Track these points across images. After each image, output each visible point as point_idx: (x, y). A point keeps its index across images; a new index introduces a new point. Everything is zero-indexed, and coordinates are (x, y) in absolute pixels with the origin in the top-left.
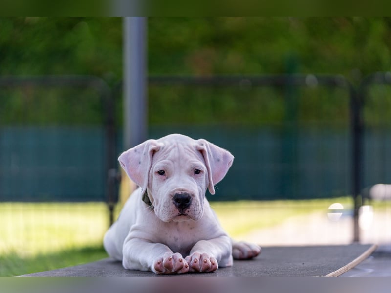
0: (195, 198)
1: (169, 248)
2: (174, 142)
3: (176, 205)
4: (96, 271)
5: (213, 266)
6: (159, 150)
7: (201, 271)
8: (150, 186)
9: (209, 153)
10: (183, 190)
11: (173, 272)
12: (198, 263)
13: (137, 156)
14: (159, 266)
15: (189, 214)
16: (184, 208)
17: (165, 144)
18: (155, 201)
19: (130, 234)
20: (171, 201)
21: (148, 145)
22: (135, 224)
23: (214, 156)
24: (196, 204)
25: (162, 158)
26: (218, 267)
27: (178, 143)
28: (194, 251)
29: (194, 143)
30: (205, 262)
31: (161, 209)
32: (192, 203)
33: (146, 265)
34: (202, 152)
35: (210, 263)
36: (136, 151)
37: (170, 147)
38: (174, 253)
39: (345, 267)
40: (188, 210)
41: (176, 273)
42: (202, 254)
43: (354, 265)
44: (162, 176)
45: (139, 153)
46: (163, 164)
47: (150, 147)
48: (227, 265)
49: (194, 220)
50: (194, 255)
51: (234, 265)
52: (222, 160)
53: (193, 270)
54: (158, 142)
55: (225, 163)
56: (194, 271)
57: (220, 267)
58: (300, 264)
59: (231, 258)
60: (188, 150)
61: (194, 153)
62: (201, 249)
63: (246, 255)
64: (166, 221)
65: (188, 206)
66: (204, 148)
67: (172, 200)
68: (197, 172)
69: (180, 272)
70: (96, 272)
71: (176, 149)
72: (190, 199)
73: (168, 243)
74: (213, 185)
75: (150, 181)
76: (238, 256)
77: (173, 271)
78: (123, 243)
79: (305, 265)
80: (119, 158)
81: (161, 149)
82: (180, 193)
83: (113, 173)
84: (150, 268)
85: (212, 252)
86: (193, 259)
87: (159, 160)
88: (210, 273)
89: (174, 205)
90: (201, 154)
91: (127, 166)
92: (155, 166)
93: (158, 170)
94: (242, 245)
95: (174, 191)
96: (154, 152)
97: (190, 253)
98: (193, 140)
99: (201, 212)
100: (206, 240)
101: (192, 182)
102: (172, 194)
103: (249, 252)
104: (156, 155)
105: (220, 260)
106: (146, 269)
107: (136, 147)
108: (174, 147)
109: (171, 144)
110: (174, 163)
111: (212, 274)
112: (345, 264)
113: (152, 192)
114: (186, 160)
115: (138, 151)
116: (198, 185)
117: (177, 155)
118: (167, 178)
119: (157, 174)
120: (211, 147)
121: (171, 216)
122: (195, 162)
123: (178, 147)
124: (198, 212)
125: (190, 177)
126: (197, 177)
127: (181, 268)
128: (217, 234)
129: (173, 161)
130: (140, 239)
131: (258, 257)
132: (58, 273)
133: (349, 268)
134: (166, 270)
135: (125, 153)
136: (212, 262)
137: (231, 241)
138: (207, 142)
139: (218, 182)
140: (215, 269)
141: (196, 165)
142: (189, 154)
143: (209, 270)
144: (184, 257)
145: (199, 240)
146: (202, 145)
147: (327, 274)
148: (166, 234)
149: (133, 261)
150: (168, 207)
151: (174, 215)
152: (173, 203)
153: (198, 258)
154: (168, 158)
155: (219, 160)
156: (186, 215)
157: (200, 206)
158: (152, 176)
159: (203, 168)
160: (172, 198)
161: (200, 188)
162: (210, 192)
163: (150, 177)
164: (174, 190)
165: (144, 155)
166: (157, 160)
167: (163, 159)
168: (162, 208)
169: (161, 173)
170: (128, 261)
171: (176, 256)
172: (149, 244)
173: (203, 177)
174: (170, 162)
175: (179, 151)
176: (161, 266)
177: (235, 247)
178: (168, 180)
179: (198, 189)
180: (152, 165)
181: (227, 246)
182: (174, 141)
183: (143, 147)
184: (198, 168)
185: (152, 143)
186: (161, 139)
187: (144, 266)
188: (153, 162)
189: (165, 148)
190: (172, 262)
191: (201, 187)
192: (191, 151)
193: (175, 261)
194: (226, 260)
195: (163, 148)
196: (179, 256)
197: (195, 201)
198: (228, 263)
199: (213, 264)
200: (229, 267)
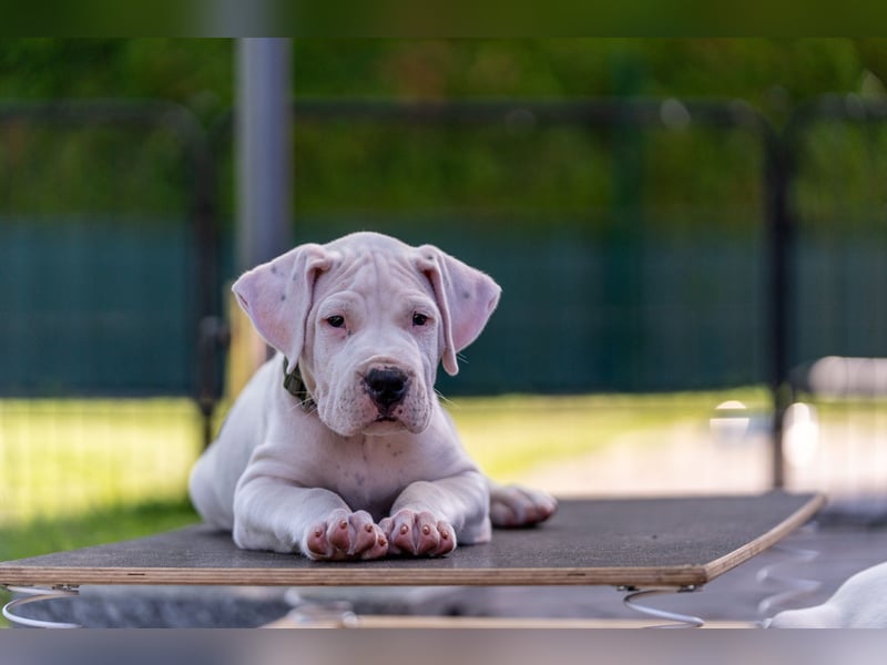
0: (416, 381)
1: (344, 499)
2: (365, 250)
3: (372, 397)
4: (170, 552)
5: (446, 542)
6: (329, 269)
7: (416, 553)
8: (308, 351)
9: (445, 278)
10: (387, 361)
11: (350, 556)
12: (410, 535)
13: (276, 281)
14: (317, 540)
15: (402, 417)
16: (391, 403)
17: (343, 253)
18: (319, 387)
19: (250, 469)
20: (360, 387)
21: (304, 258)
22: (262, 442)
23: (455, 285)
24: (419, 394)
25: (338, 287)
26: (455, 545)
27: (373, 253)
28: (401, 506)
29: (411, 253)
30: (427, 533)
31: (334, 408)
32: (410, 392)
33: (289, 538)
34: (429, 275)
35: (437, 535)
36: (274, 270)
37: (356, 262)
38: (354, 511)
39: (752, 544)
40: (399, 407)
41: (356, 559)
42: (418, 512)
43: (773, 541)
44: (339, 329)
45: (282, 274)
46: (338, 301)
47: (308, 260)
48: (477, 540)
49: (412, 431)
50: (400, 515)
51: (493, 539)
52: (474, 294)
53: (397, 551)
54: (328, 249)
55: (480, 304)
56: (400, 553)
57: (461, 545)
58: (648, 538)
59: (487, 523)
60: (399, 270)
61: (411, 275)
62: (417, 502)
63: (522, 516)
64: (346, 434)
65: (399, 399)
66: (435, 264)
67: (362, 383)
68: (420, 320)
69: (367, 555)
70: (173, 555)
71: (371, 265)
72: (405, 383)
73: (341, 489)
74: (454, 352)
75: (307, 342)
76: (502, 520)
77: (350, 552)
78: (234, 488)
79: (658, 540)
80: (234, 286)
81: (334, 266)
82: (381, 367)
83: (210, 326)
84: (296, 546)
85: (442, 511)
86: (398, 525)
87: (328, 292)
88: (437, 557)
89: (367, 397)
90: (426, 280)
91: (252, 304)
92: (322, 306)
93: (328, 314)
94: (512, 493)
95: (367, 365)
96: (317, 273)
97: (392, 511)
98: (407, 246)
99: (429, 413)
100: (430, 481)
101: (409, 344)
102: (361, 371)
103: (528, 510)
104: (323, 281)
105: (461, 527)
106: (289, 549)
107: (275, 261)
108: (366, 261)
109: (359, 255)
110: (365, 298)
111: (442, 561)
112: (751, 540)
113: (312, 366)
114: (394, 292)
115: (278, 270)
116: (421, 351)
117: (372, 279)
118: (350, 333)
119: (326, 323)
120: (448, 264)
121: (361, 423)
122: (415, 298)
123: (375, 261)
124: (421, 414)
125: (403, 332)
126: (419, 332)
127: (370, 546)
128: (454, 468)
129: (363, 294)
130: (275, 478)
131: (551, 522)
132: (83, 557)
133: (761, 549)
134: (335, 551)
135: (248, 273)
136: (441, 533)
137: (488, 483)
138: (441, 253)
139: (465, 346)
140: (449, 549)
141: (416, 304)
142: (401, 279)
143: (434, 552)
144: (377, 521)
145: (412, 482)
146: (430, 258)
147: (710, 561)
148: (338, 467)
149: (257, 530)
150: (353, 400)
151: (367, 420)
152: (365, 392)
153: (409, 523)
154: (351, 287)
155: (467, 296)
156: (394, 420)
157: (426, 399)
158: (314, 329)
159: (433, 312)
160: (361, 379)
161: (426, 358)
162: (446, 370)
163: (308, 332)
164: (367, 360)
165: (294, 279)
166: (326, 291)
167: (340, 291)
168: (337, 403)
169: (336, 321)
170: (247, 531)
171: (358, 519)
172: (297, 489)
173: (433, 332)
174: (356, 295)
175: (378, 270)
176: (324, 540)
177: (496, 499)
178: (353, 337)
179: (422, 359)
180: (312, 303)
181: (477, 495)
182: (363, 248)
183: (291, 262)
184: (420, 311)
185: (313, 253)
186: (333, 243)
187: (283, 542)
188: (316, 296)
189: (344, 264)
190: (350, 531)
191: (428, 355)
192: (405, 270)
193: (356, 529)
194: (475, 529)
195: (339, 264)
196: (366, 518)
197: (417, 387)
198: (479, 535)
199: (445, 537)
200: (483, 544)
